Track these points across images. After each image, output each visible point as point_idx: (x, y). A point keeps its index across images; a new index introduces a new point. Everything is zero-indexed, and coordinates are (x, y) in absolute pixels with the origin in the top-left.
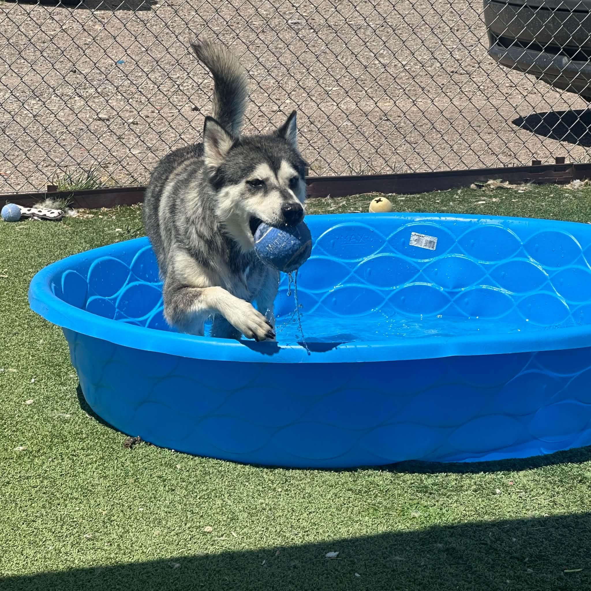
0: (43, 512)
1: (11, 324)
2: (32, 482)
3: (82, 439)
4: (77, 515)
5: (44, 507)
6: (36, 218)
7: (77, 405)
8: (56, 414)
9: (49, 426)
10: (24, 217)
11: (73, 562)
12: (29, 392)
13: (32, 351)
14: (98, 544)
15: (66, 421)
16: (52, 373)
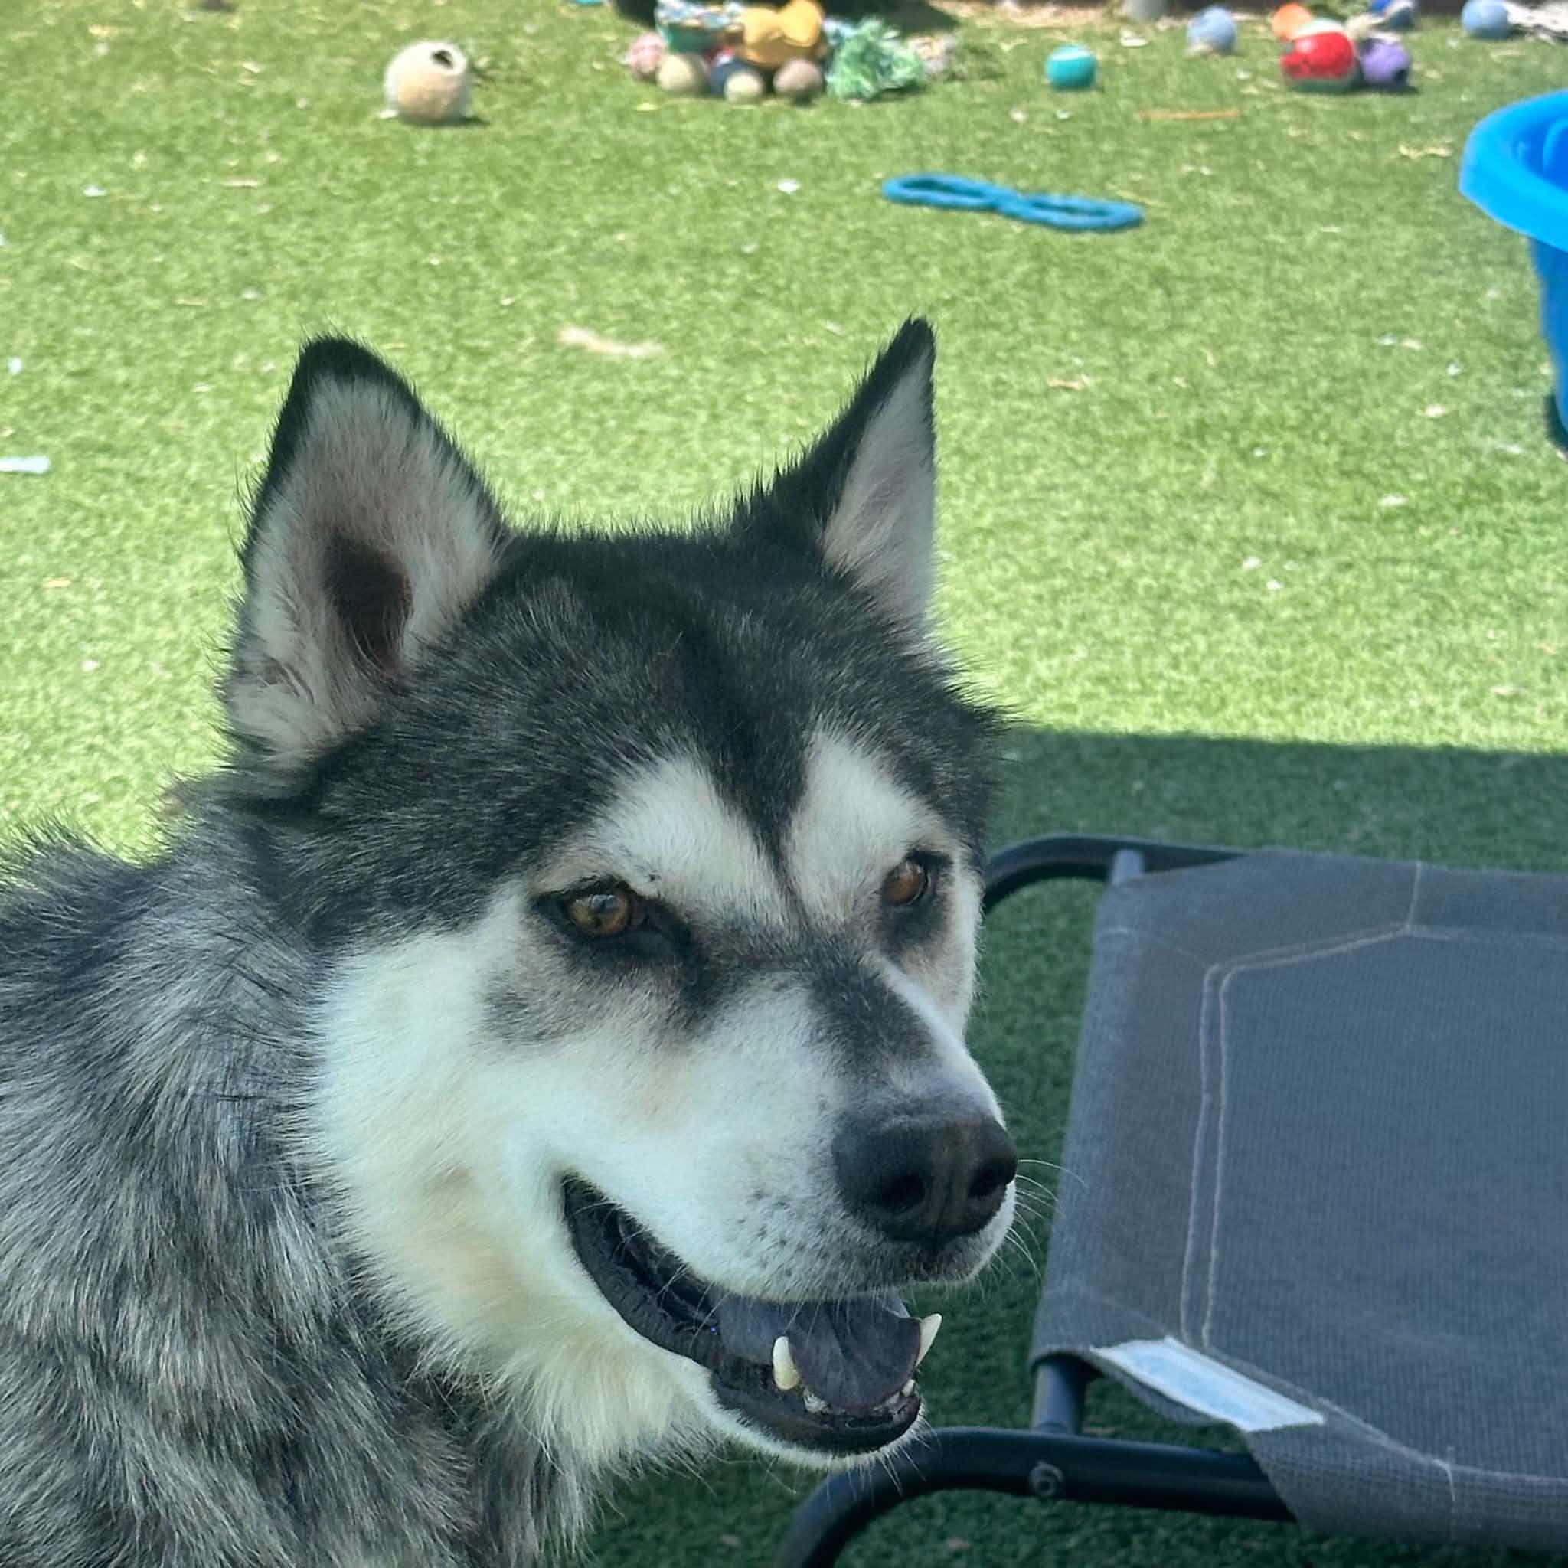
0: (1415, 632)
1: (1431, 252)
2: (1403, 570)
3: (1538, 501)
4: (1488, 648)
5: (1418, 622)
6: (1544, 36)
7: (1542, 430)
8: (1488, 444)
9: (1467, 467)
10: (1515, 32)
11: (1457, 736)
12: (1439, 391)
13: (1468, 312)
14: (1521, 710)
15: (1509, 460)
16: (1502, 360)
